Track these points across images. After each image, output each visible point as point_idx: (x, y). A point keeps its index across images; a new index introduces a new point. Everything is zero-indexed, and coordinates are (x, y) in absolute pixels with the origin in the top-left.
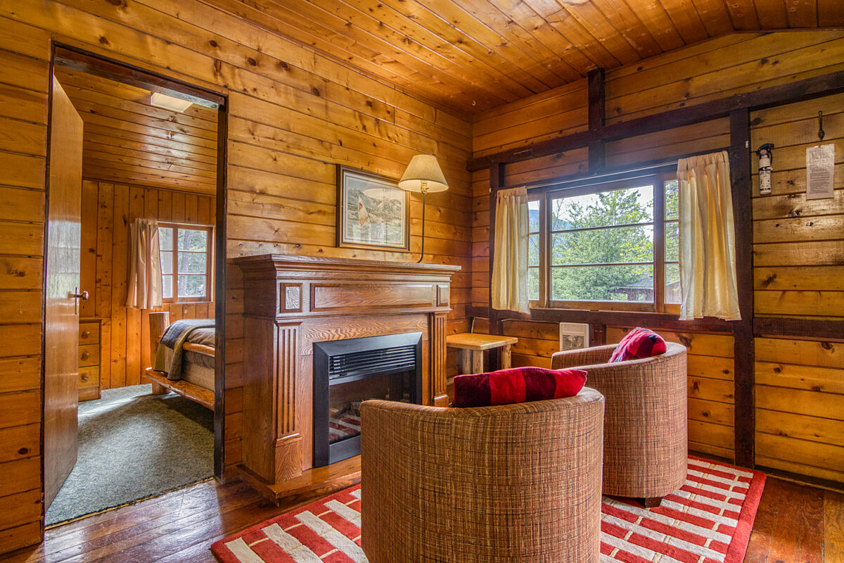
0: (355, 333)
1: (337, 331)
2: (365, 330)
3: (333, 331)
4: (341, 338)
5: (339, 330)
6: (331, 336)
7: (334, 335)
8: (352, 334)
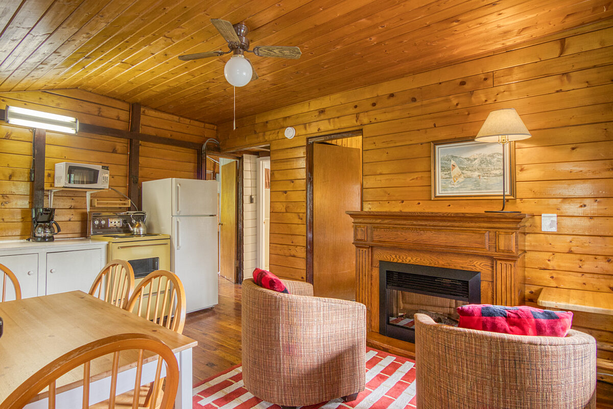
0: (410, 261)
1: (396, 257)
2: (419, 260)
3: (394, 256)
4: (399, 262)
5: (398, 256)
6: (392, 259)
7: (394, 259)
8: (408, 261)
